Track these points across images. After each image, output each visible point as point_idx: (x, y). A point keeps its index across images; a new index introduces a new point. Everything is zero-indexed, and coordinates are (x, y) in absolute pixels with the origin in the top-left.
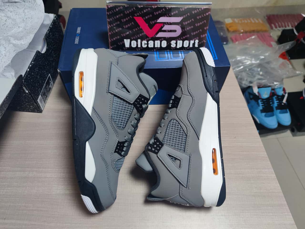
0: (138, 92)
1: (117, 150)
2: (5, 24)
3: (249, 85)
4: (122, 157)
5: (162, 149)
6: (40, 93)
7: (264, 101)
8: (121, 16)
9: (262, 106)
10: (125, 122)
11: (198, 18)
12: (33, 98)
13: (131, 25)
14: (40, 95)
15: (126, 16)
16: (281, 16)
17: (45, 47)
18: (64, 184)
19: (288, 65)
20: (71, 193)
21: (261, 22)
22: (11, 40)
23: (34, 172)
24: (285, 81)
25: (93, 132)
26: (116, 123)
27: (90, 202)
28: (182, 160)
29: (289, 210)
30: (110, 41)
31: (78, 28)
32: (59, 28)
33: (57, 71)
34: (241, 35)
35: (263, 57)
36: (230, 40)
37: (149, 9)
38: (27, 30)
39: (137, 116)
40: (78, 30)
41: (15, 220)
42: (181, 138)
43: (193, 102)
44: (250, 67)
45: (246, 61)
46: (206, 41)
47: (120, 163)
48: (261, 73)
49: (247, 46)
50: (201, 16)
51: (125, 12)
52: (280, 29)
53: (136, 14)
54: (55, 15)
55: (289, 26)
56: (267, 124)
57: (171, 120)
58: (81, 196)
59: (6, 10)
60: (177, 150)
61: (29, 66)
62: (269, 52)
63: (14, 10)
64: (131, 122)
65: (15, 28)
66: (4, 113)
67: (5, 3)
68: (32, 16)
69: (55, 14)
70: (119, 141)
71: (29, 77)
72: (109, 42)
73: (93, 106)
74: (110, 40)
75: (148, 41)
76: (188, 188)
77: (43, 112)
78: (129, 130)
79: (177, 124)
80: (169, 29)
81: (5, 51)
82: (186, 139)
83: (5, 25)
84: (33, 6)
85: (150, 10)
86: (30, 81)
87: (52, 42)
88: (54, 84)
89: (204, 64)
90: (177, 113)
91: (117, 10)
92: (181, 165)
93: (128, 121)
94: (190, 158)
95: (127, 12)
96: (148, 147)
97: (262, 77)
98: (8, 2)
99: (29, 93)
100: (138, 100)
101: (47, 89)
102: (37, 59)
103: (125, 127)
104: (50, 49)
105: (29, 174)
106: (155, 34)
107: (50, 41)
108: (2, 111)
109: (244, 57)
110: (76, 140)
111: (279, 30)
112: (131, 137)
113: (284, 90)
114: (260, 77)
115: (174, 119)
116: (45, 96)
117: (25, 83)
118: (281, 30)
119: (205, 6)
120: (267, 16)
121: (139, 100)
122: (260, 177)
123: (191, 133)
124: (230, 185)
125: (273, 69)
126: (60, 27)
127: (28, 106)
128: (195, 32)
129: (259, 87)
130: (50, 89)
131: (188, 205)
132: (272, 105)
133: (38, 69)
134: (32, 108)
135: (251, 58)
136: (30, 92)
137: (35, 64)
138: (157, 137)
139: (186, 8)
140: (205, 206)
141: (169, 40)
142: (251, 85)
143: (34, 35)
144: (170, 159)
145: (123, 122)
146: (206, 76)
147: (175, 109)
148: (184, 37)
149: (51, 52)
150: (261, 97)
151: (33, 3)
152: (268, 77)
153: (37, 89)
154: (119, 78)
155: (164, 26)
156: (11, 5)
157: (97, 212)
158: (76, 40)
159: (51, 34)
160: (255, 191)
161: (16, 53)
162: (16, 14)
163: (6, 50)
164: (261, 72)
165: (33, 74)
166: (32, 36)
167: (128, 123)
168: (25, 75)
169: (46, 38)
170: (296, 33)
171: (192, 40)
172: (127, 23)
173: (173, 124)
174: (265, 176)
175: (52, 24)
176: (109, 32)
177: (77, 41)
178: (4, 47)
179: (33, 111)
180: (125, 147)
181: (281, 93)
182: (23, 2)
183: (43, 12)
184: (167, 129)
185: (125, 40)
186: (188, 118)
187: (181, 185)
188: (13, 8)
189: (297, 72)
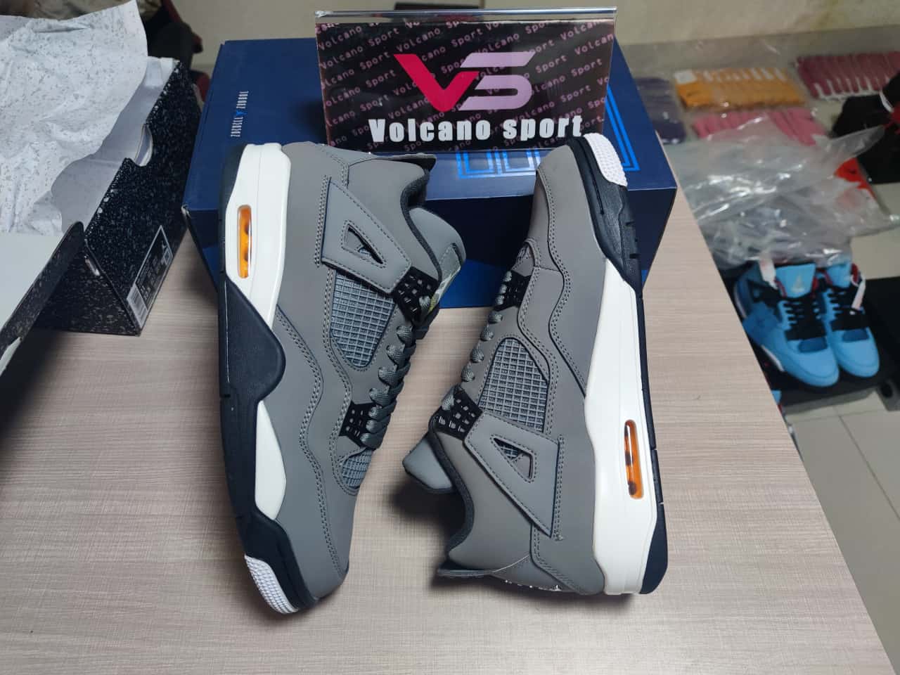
0: (407, 260)
1: (348, 429)
2: (39, 90)
3: (747, 259)
4: (362, 450)
5: (477, 423)
6: (134, 277)
7: (797, 303)
8: (358, 53)
9: (790, 319)
10: (370, 346)
11: (578, 53)
12: (114, 293)
13: (386, 78)
14: (134, 285)
15: (370, 53)
16: (840, 59)
17: (148, 151)
18: (201, 534)
19: (868, 198)
20: (220, 558)
21: (782, 77)
22: (54, 130)
23: (115, 502)
24: (856, 243)
25: (277, 373)
26: (343, 351)
27: (270, 577)
28: (535, 454)
29: (863, 607)
30: (328, 126)
31: (240, 95)
32: (189, 98)
33: (181, 210)
34: (724, 116)
35: (787, 176)
36: (689, 131)
37: (437, 31)
38: (100, 103)
39: (404, 331)
40: (240, 98)
41: (59, 636)
42: (532, 393)
43: (565, 288)
44: (749, 207)
45: (738, 189)
46: (603, 120)
47: (358, 467)
48: (783, 223)
49: (739, 147)
50: (588, 46)
51: (370, 41)
52: (839, 96)
53: (401, 46)
54: (178, 61)
55: (865, 87)
56: (807, 372)
57: (504, 341)
58: (245, 561)
59: (43, 52)
60: (521, 426)
61: (103, 201)
62: (805, 161)
63: (65, 52)
64: (387, 349)
65: (65, 98)
66: (29, 329)
67: (38, 34)
68: (111, 66)
69: (176, 58)
70: (352, 403)
71: (102, 232)
72: (326, 127)
73: (278, 302)
74: (327, 122)
75: (436, 124)
76: (556, 538)
77: (143, 333)
78: (380, 371)
79: (520, 352)
80: (495, 88)
81: (36, 159)
82: (547, 395)
83: (39, 92)
84: (116, 37)
85: (439, 35)
86: (104, 242)
87: (167, 135)
88: (174, 256)
89: (594, 179)
90: (520, 320)
91: (347, 36)
92: (534, 470)
93: (378, 343)
94: (559, 448)
95: (374, 41)
96: (438, 420)
97: (787, 235)
98: (47, 30)
99: (101, 278)
100: (407, 285)
101: (153, 268)
102: (126, 181)
103: (369, 362)
104: (161, 156)
105: (102, 504)
106: (457, 103)
107: (163, 133)
108: (25, 322)
109: (729, 178)
110: (229, 396)
111: (837, 100)
112: (389, 391)
113: (854, 271)
114: (779, 234)
115: (512, 338)
116: (150, 287)
117: (92, 246)
118: (843, 99)
119: (598, 19)
120: (799, 60)
121: (408, 283)
122: (775, 510)
123: (561, 376)
124: (685, 535)
125: (819, 209)
126: (192, 94)
127: (100, 316)
128: (572, 92)
129: (777, 266)
130: (163, 269)
131: (557, 589)
132: (818, 317)
133: (128, 210)
134: (111, 322)
135: (750, 179)
136: (105, 272)
137: (121, 195)
138: (464, 390)
139: (541, 24)
140: (608, 593)
141: (496, 119)
142: (753, 258)
143: (117, 115)
144: (503, 452)
145: (364, 347)
146: (602, 212)
147: (514, 309)
148: (540, 110)
149: (167, 164)
150: (785, 293)
151: (114, 30)
152: (805, 234)
153: (125, 265)
154: (350, 221)
155: (481, 79)
156: (57, 38)
157: (292, 610)
158: (234, 127)
159: (166, 113)
160: (759, 552)
161: (66, 163)
162: (70, 62)
163: (39, 158)
164: (783, 219)
165: (113, 223)
166: (112, 119)
167: (378, 350)
168: (90, 224)
169: (150, 124)
170: (889, 108)
171: (564, 117)
172: (374, 71)
173: (509, 353)
174: (789, 507)
175: (169, 85)
176: (326, 100)
177: (236, 129)
178: (34, 149)
179: (115, 331)
180: (371, 419)
181: (845, 280)
182: (90, 29)
183: (143, 54)
184: (491, 367)
185: (372, 122)
186: (552, 335)
187: (533, 528)
188: (60, 46)
189: (892, 218)
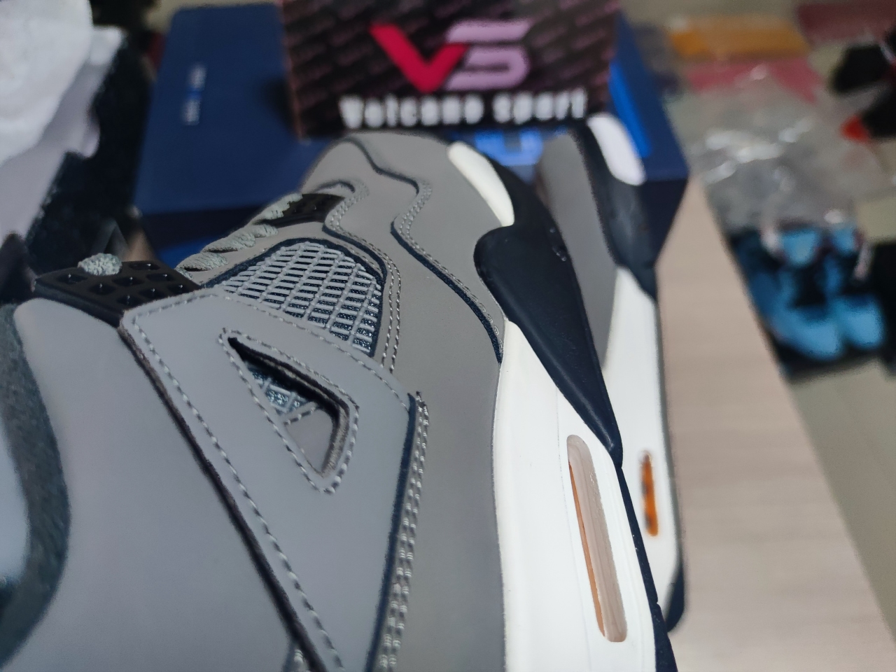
75: (419, 105)
106: (443, 80)
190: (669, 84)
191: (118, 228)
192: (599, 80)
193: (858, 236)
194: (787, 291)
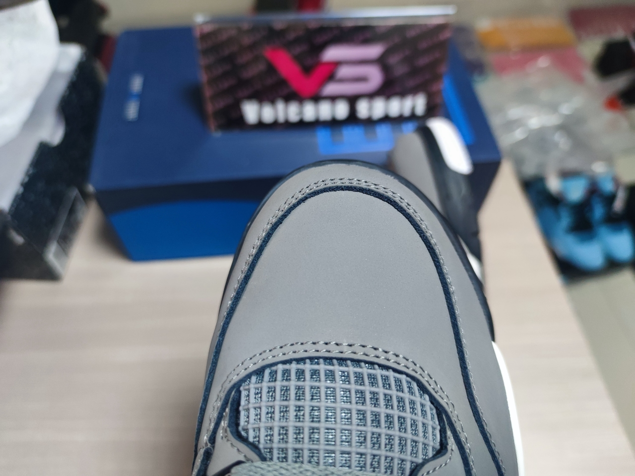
85: (302, 34)
116: (66, 241)
181: (608, 186)
190: (478, 68)
191: (79, 194)
192: (434, 88)
193: (616, 181)
194: (565, 220)
